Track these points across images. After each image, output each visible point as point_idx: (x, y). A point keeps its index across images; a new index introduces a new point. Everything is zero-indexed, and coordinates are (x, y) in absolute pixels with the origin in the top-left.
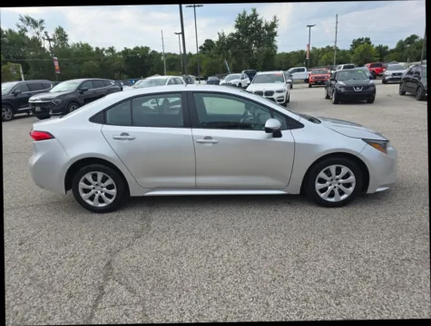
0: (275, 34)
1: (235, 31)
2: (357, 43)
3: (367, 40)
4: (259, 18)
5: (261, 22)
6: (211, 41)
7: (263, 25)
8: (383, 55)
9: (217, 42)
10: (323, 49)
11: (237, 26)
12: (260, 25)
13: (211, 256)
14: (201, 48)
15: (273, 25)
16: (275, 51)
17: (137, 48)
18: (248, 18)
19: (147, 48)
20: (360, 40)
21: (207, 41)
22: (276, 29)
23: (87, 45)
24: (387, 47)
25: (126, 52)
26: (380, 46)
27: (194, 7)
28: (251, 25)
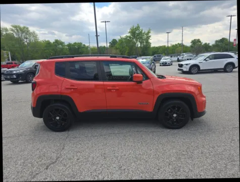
0: (150, 37)
1: (129, 35)
2: (193, 42)
3: (199, 40)
4: (141, 28)
5: (142, 30)
6: (115, 40)
7: (143, 32)
8: (206, 48)
9: (119, 40)
10: (176, 45)
11: (130, 32)
12: (141, 32)
14: (110, 43)
15: (149, 32)
16: (150, 46)
17: (75, 43)
18: (135, 28)
19: (81, 44)
20: (195, 40)
21: (114, 40)
22: (150, 34)
23: (48, 41)
24: (209, 44)
25: (69, 45)
26: (206, 44)
27: (105, 22)
28: (137, 32)
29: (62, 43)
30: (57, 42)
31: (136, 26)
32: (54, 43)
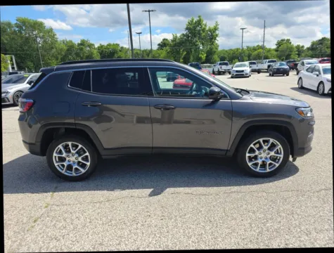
0: (217, 35)
1: (185, 33)
2: (279, 44)
3: (288, 40)
4: (204, 22)
5: (206, 26)
6: (167, 40)
7: (207, 28)
8: (300, 51)
9: (172, 41)
11: (187, 29)
12: (204, 29)
14: (159, 45)
15: (216, 29)
16: (217, 49)
17: (109, 45)
18: (196, 23)
19: (118, 45)
20: (282, 40)
21: (164, 40)
22: (217, 32)
23: (71, 41)
24: (303, 47)
25: (102, 46)
26: (298, 46)
28: (198, 28)
29: (91, 46)
30: (83, 43)
31: (196, 19)
32: (79, 45)
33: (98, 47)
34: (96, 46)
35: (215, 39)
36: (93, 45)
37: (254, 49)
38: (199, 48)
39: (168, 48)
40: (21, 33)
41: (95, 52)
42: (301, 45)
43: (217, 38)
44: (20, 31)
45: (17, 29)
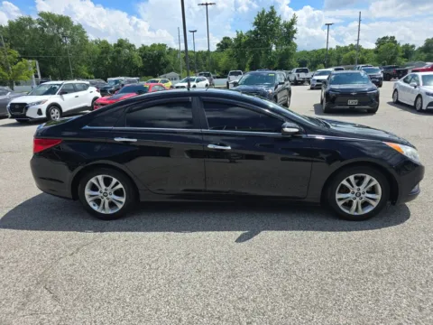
0: (295, 32)
1: (253, 29)
2: (381, 42)
3: (393, 38)
4: (277, 15)
5: (280, 19)
6: (228, 38)
7: (282, 22)
8: (408, 52)
9: (236, 40)
11: (255, 24)
12: (278, 23)
13: (148, 267)
14: (218, 45)
15: (293, 22)
16: (294, 50)
17: (154, 46)
18: (267, 16)
19: (165, 45)
20: (384, 38)
21: (225, 38)
22: (295, 27)
23: (105, 42)
24: (413, 46)
26: (407, 45)
27: (207, 4)
28: (270, 23)
29: (131, 47)
30: (121, 44)
31: (268, 11)
32: (116, 46)
33: (140, 49)
34: (137, 47)
35: (293, 37)
36: (133, 46)
37: (346, 50)
38: (271, 49)
39: (229, 50)
40: (43, 31)
41: (136, 55)
42: (411, 44)
43: (295, 35)
44: (42, 29)
45: (39, 26)
